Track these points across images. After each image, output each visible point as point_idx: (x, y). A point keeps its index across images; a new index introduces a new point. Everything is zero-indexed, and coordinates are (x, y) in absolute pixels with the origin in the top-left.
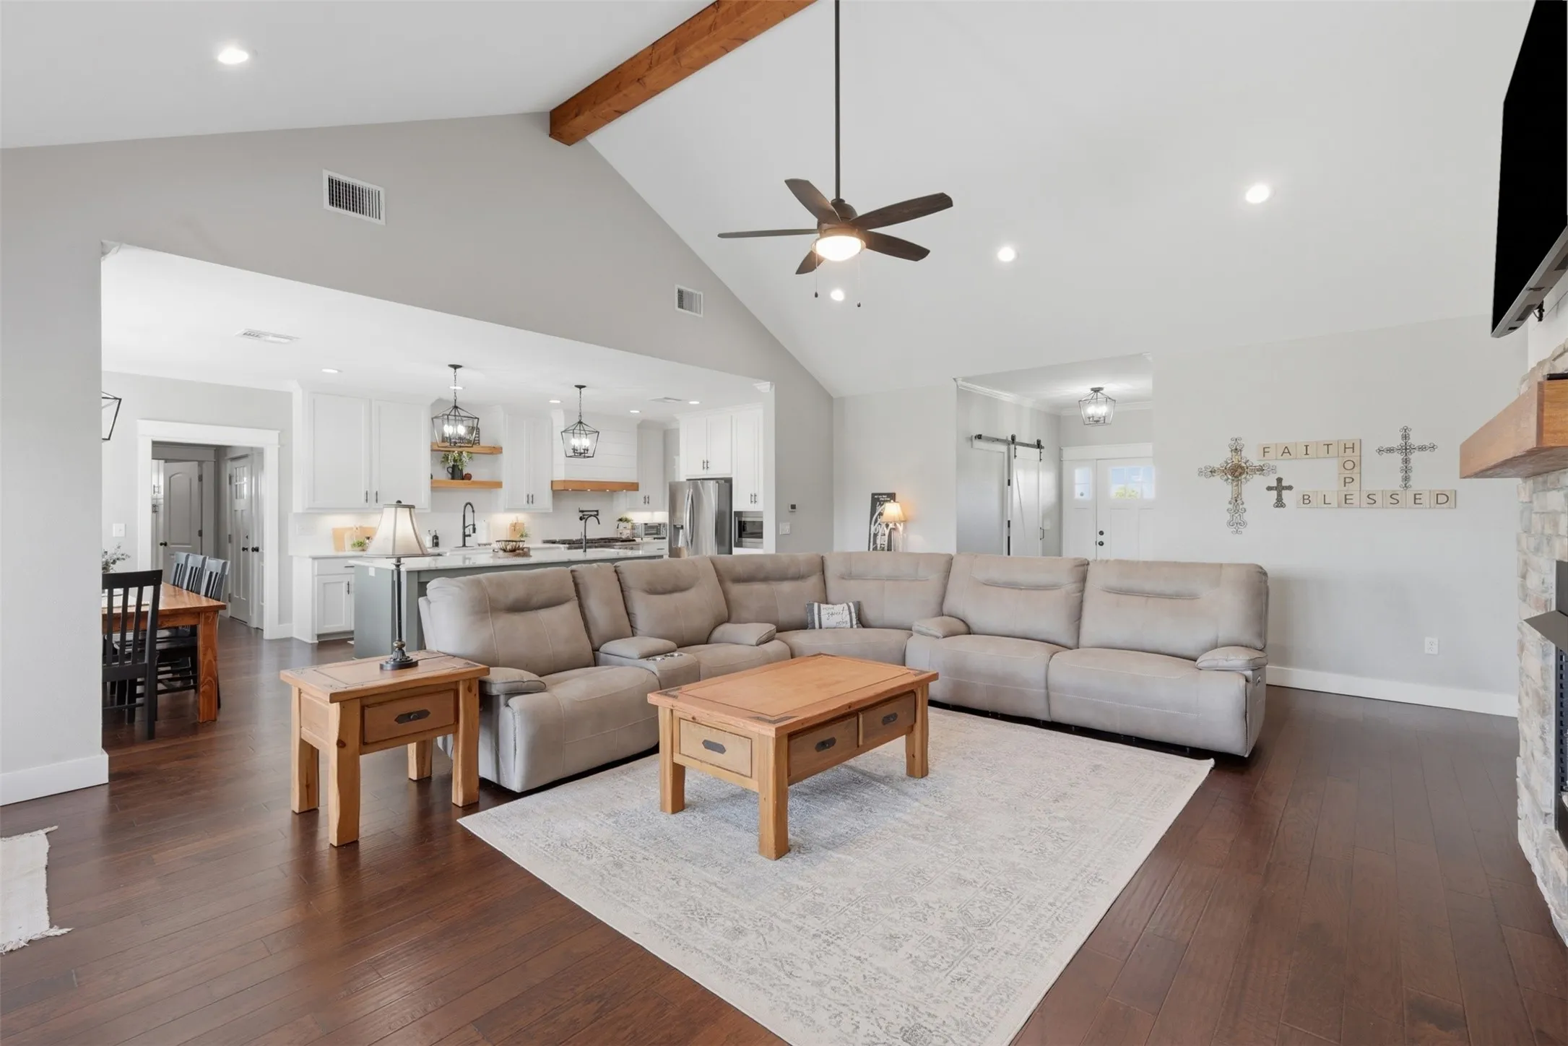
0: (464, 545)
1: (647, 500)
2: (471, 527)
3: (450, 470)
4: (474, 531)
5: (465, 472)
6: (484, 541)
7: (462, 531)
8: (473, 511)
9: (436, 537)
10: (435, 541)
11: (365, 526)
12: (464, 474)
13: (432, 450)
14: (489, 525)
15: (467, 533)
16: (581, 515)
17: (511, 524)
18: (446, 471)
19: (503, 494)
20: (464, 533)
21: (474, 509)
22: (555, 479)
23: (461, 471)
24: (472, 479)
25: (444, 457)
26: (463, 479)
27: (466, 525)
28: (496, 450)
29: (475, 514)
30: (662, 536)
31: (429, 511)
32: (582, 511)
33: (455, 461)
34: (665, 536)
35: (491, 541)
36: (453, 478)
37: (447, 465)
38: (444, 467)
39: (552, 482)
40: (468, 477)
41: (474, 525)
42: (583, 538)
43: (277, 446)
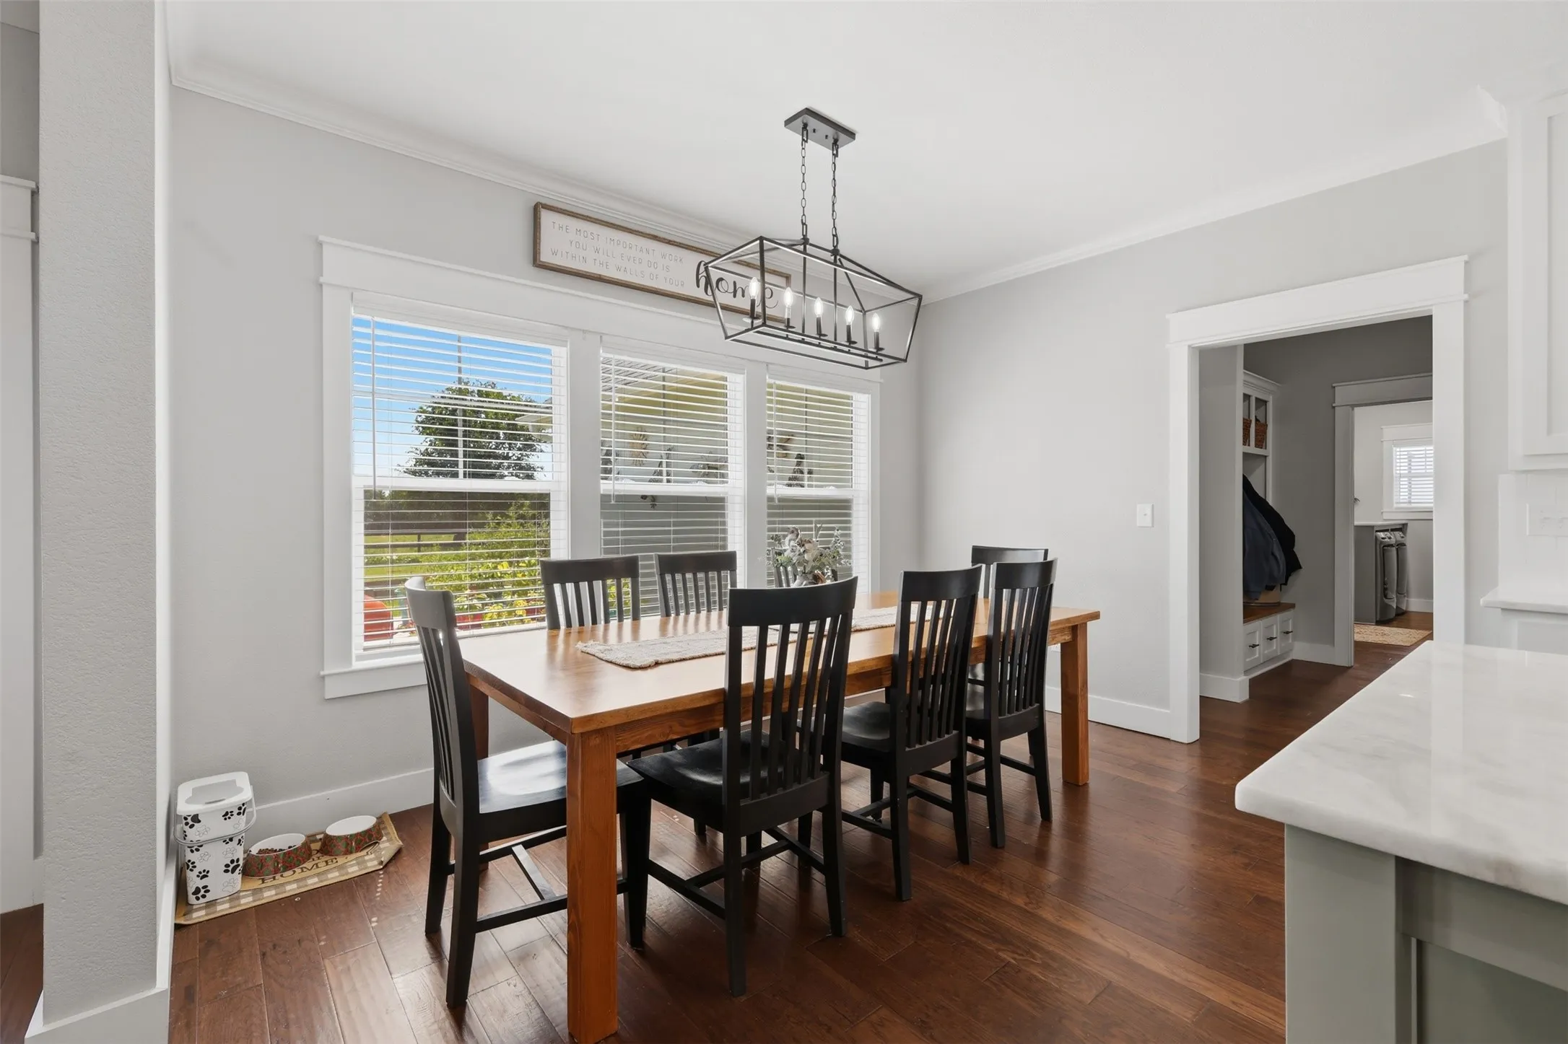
43: (1466, 296)
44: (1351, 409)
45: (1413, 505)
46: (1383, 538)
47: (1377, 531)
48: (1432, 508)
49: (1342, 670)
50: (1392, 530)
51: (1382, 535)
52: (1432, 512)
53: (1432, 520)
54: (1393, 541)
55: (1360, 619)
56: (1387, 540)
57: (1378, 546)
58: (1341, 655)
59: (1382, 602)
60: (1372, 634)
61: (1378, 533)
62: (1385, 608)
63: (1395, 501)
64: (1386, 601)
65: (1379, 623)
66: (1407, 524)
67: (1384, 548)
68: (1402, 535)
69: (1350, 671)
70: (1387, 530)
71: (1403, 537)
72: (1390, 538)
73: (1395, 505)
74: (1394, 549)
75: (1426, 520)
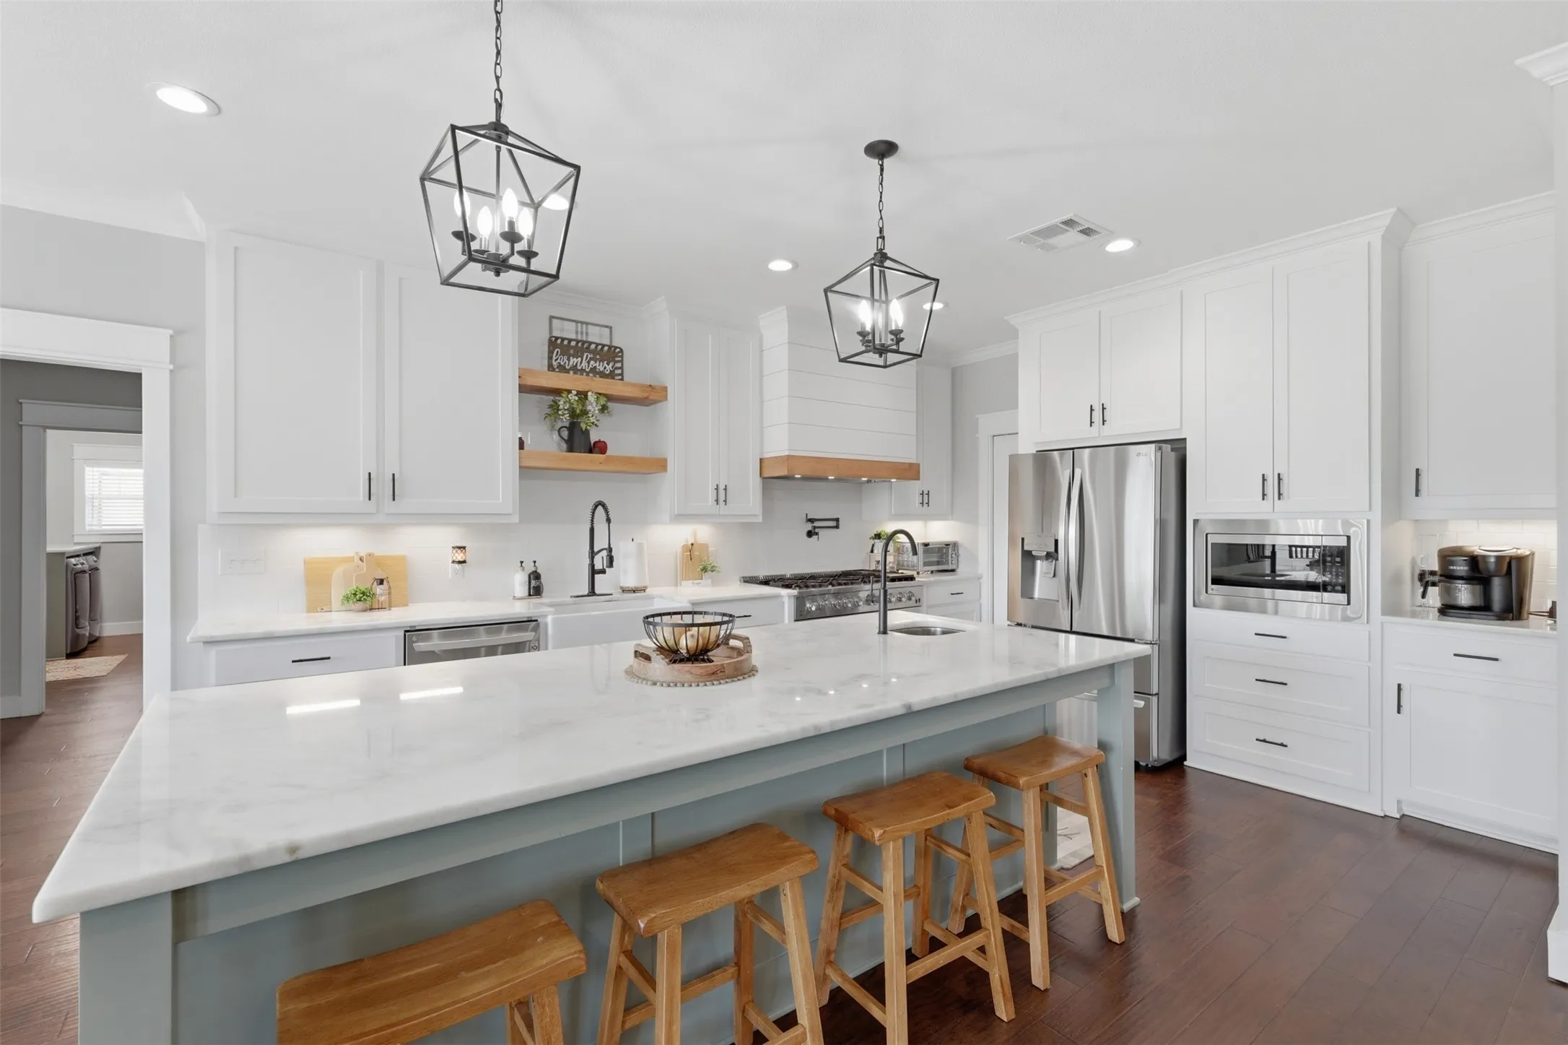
0: (592, 592)
1: (925, 498)
2: (604, 553)
3: (565, 434)
4: (611, 564)
5: (594, 437)
6: (631, 583)
7: (588, 561)
8: (609, 520)
9: (535, 576)
10: (533, 583)
11: (378, 552)
12: (592, 442)
13: (524, 389)
14: (640, 548)
15: (598, 566)
16: (809, 527)
17: (684, 547)
18: (556, 436)
19: (669, 484)
20: (592, 565)
21: (611, 516)
22: (766, 456)
23: (586, 433)
24: (609, 452)
25: (551, 406)
26: (591, 451)
27: (596, 550)
28: (651, 396)
29: (611, 524)
30: (950, 567)
31: (516, 519)
32: (811, 521)
33: (573, 413)
34: (954, 567)
35: (646, 583)
36: (571, 449)
37: (559, 425)
38: (552, 428)
39: (761, 460)
40: (600, 448)
41: (610, 550)
42: (880, 567)
43: (171, 367)
44: (42, 430)
45: (104, 527)
46: (74, 565)
47: (68, 558)
48: (142, 530)
49: (32, 720)
50: (85, 555)
51: (73, 561)
52: (142, 534)
53: (142, 542)
54: (86, 567)
55: (51, 655)
56: (80, 566)
57: (69, 573)
58: (29, 702)
59: (73, 631)
60: (64, 670)
61: (69, 560)
62: (76, 638)
63: (87, 523)
64: (78, 631)
65: (70, 656)
66: (99, 548)
67: (77, 574)
68: (95, 559)
69: (42, 719)
70: (78, 556)
71: (95, 561)
72: (82, 564)
73: (87, 528)
74: (87, 575)
75: (132, 543)
